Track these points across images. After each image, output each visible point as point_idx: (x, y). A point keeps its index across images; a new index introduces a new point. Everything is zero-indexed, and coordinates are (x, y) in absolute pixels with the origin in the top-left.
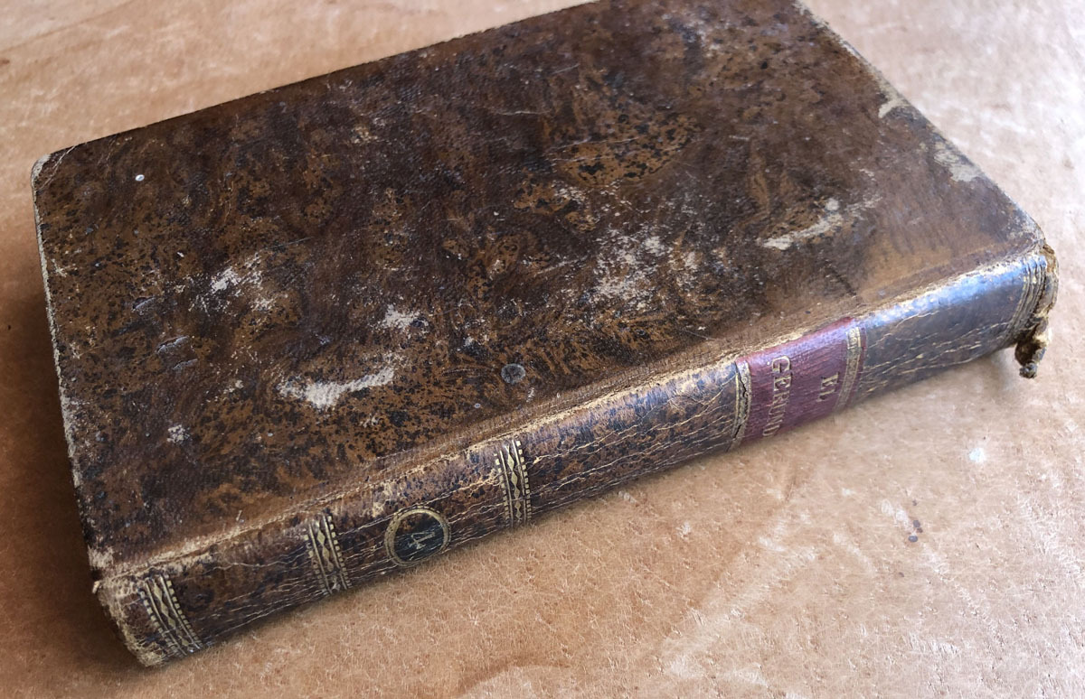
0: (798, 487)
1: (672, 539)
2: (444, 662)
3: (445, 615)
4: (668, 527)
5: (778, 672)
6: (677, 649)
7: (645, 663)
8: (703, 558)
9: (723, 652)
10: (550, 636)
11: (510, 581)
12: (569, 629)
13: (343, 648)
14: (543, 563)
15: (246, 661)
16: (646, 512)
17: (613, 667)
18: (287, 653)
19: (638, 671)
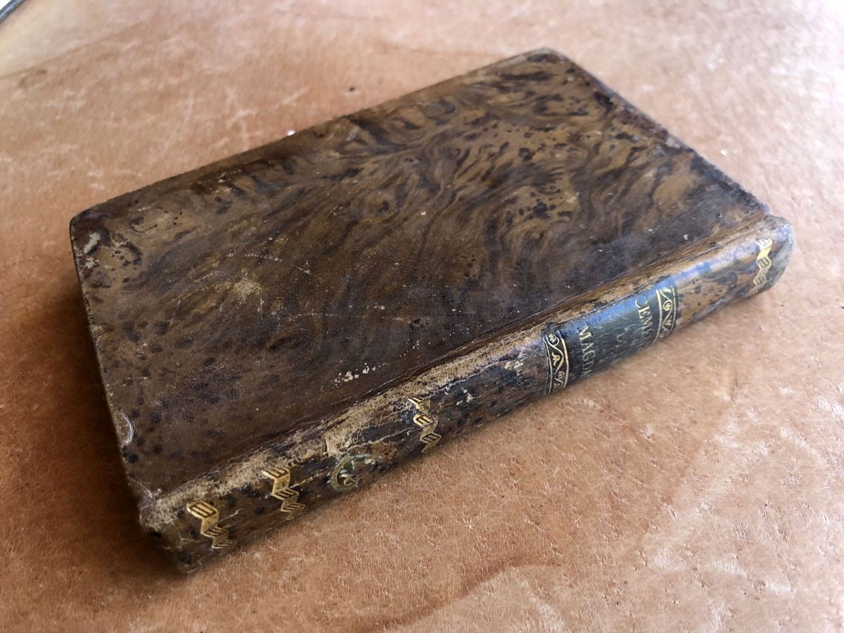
0: (740, 388)
1: (638, 440)
2: (445, 565)
3: (441, 520)
4: (633, 430)
5: (754, 562)
6: (657, 543)
7: (630, 558)
8: (668, 456)
9: (700, 544)
10: (539, 537)
11: (497, 485)
12: (556, 529)
13: (352, 555)
14: (524, 467)
15: (266, 570)
16: (611, 417)
17: (601, 563)
18: (302, 561)
19: (625, 566)
